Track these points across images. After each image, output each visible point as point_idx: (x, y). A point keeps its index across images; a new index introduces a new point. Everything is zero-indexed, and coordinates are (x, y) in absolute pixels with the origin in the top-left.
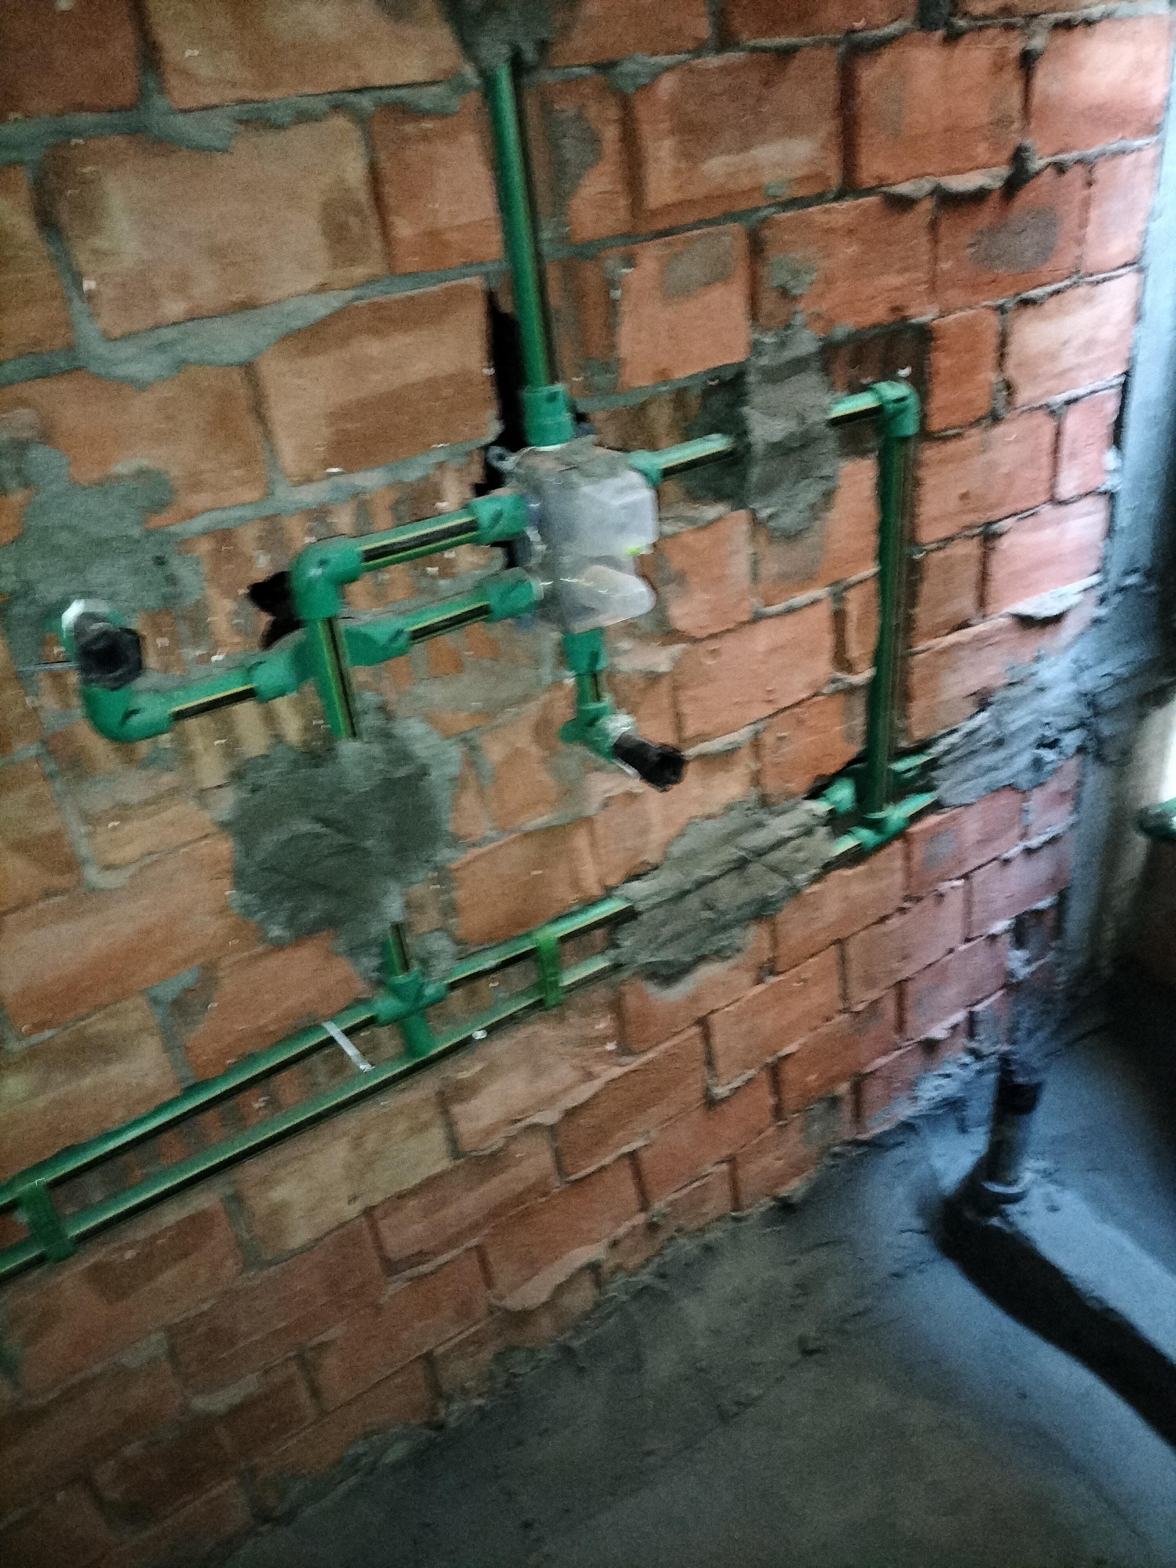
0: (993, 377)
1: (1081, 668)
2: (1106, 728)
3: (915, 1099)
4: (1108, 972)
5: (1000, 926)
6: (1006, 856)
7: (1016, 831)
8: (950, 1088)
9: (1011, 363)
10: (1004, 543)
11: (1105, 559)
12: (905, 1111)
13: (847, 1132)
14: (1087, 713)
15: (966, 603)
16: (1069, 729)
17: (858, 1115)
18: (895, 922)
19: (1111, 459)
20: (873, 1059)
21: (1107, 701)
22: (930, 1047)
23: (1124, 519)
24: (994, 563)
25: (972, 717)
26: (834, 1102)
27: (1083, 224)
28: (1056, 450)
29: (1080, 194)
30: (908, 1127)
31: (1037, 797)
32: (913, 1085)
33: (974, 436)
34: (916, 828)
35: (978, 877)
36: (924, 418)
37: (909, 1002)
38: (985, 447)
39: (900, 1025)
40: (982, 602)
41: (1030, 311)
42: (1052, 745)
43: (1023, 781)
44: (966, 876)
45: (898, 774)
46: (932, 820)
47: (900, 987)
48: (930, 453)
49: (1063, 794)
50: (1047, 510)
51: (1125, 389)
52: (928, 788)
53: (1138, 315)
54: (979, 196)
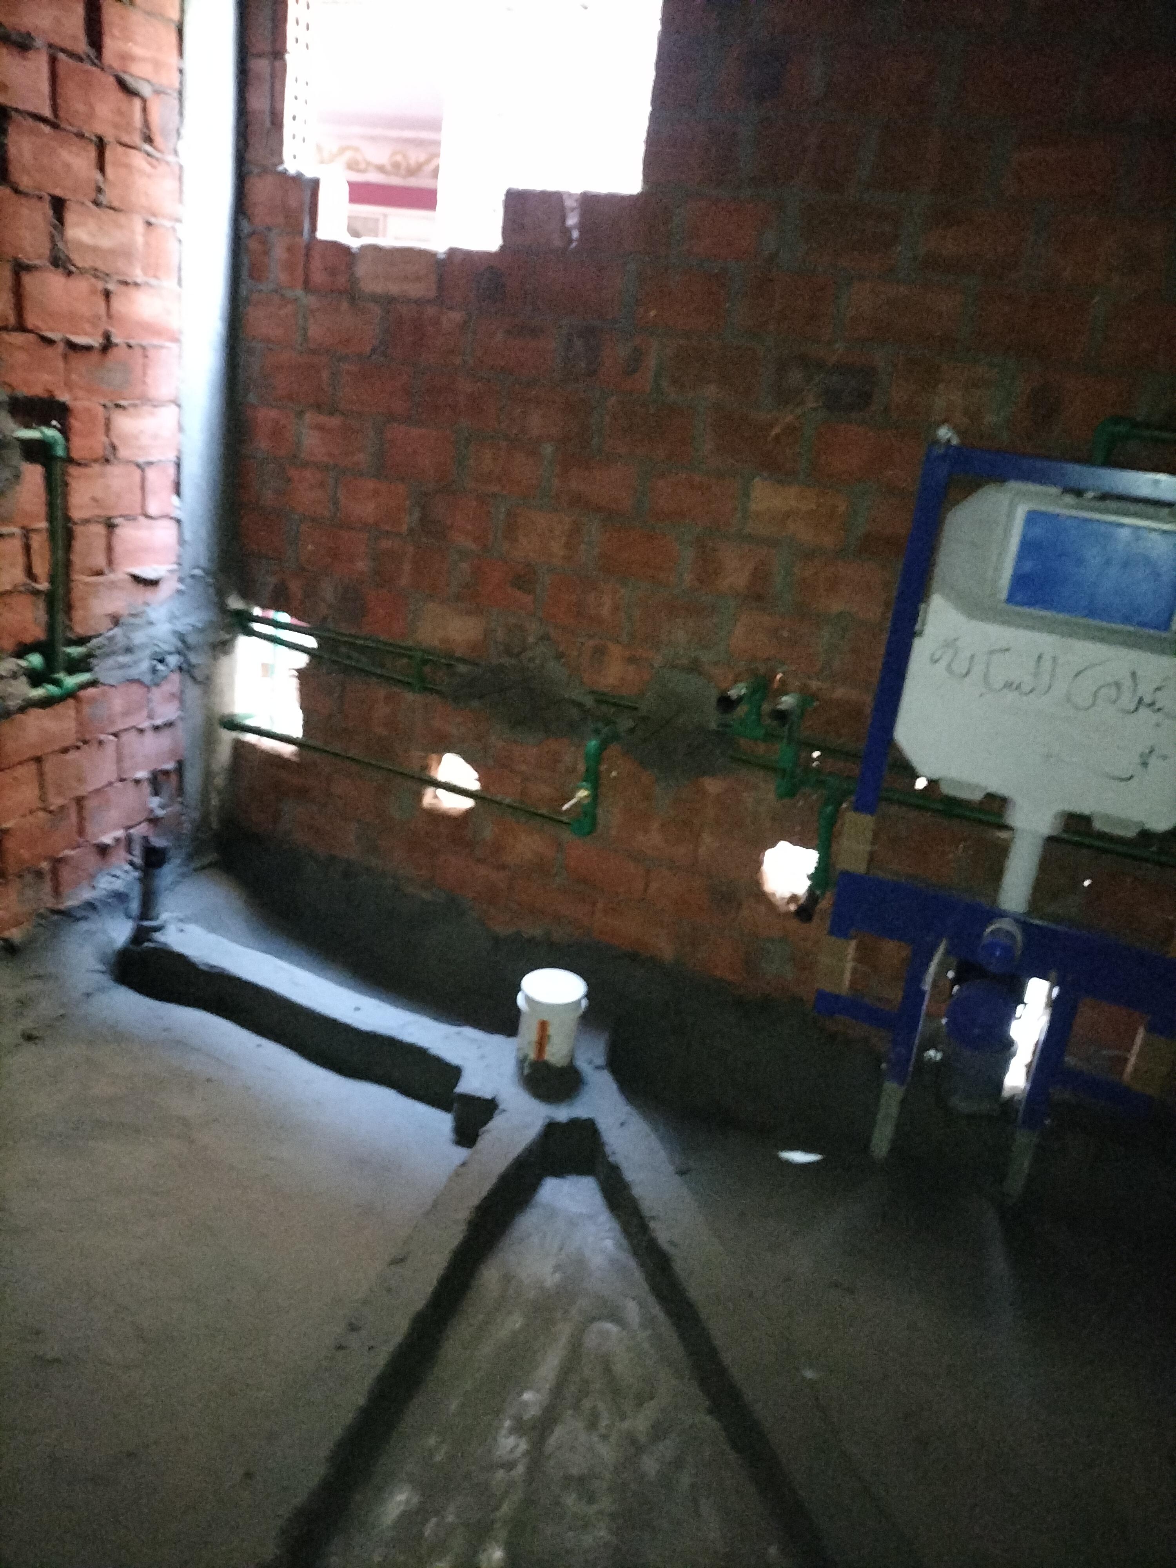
0: (104, 439)
1: (172, 618)
2: (194, 658)
3: (94, 887)
4: (215, 825)
5: (142, 774)
6: (140, 726)
7: (145, 713)
8: (118, 885)
9: (113, 434)
10: (118, 531)
11: (179, 556)
12: (87, 895)
13: (50, 902)
14: (180, 644)
15: (100, 561)
16: (170, 653)
17: (57, 892)
18: (72, 755)
19: (175, 499)
20: (64, 849)
21: (192, 640)
22: (103, 850)
23: (188, 536)
24: (115, 542)
25: (111, 629)
26: (39, 874)
27: (145, 374)
28: (143, 488)
29: (140, 361)
30: (91, 906)
31: (157, 694)
32: (92, 877)
33: (96, 468)
34: (82, 693)
35: (125, 737)
36: (67, 449)
37: (86, 813)
38: (102, 475)
39: (81, 831)
40: (110, 562)
41: (120, 411)
42: (161, 661)
43: (147, 679)
44: (115, 735)
45: (69, 654)
46: (91, 691)
47: (79, 801)
48: (73, 470)
49: (173, 695)
50: (142, 519)
51: (178, 465)
52: (89, 670)
53: (181, 429)
54: (88, 348)
